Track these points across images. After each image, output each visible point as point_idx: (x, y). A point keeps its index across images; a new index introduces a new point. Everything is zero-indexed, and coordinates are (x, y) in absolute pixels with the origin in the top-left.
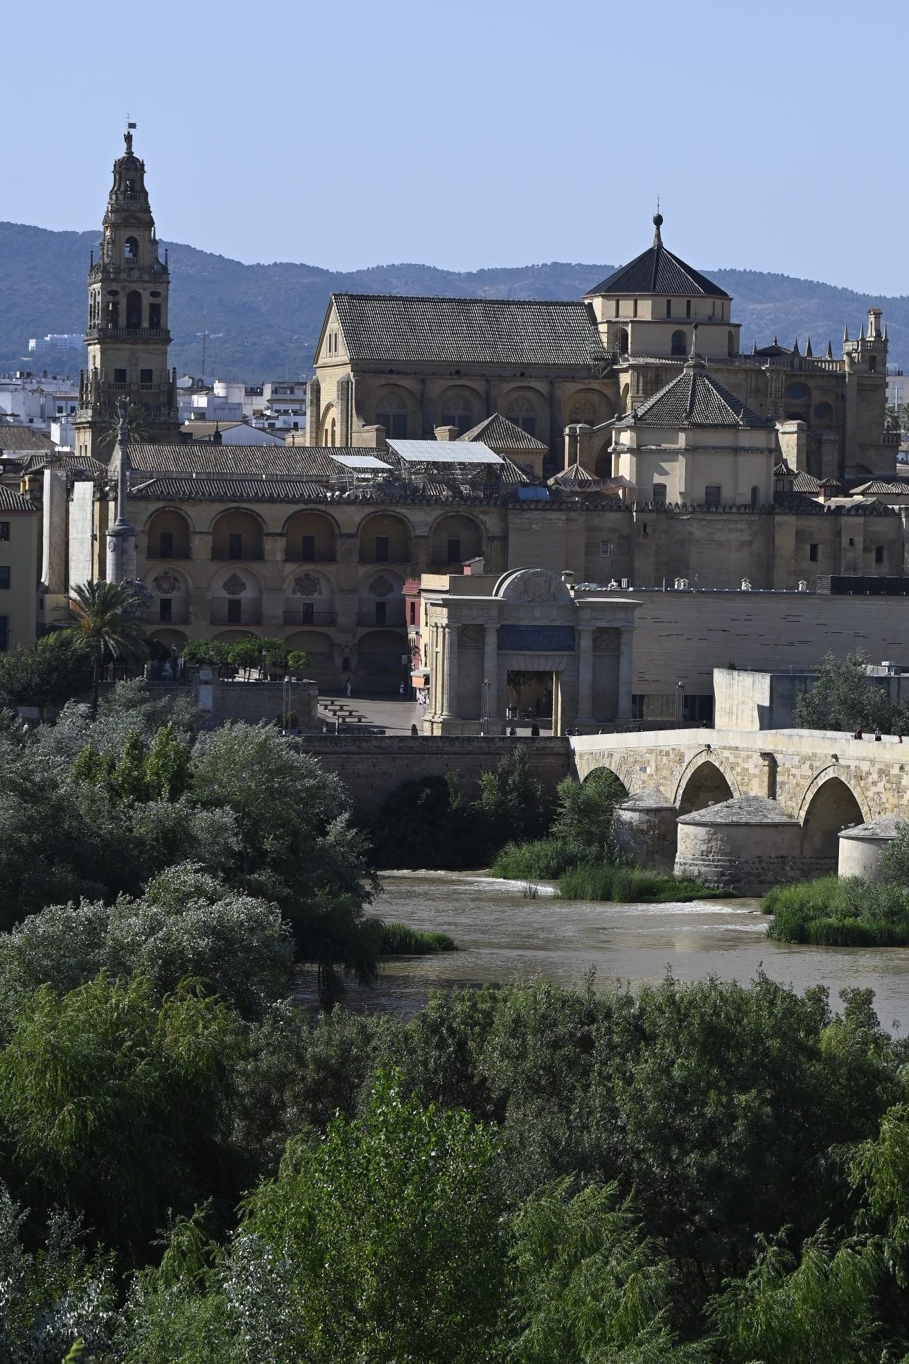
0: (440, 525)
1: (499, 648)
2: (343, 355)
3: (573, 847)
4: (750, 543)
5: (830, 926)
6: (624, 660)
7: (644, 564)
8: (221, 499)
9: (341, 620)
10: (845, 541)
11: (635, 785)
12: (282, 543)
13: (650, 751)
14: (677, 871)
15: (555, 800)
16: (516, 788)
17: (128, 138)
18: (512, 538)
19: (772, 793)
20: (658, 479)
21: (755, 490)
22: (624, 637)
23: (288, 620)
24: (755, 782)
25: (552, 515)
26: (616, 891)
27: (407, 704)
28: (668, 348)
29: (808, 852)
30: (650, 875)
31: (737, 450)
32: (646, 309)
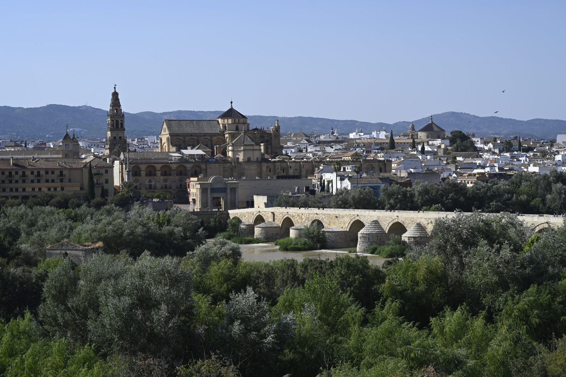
0: (193, 167)
1: (211, 192)
2: (167, 132)
3: (232, 233)
4: (257, 169)
5: (292, 247)
6: (237, 194)
7: (235, 174)
8: (147, 163)
9: (173, 188)
10: (276, 168)
11: (243, 220)
12: (160, 172)
13: (246, 213)
14: (255, 237)
15: (227, 224)
16: (218, 221)
17: (115, 88)
18: (208, 170)
19: (274, 221)
20: (237, 156)
21: (257, 158)
22: (237, 189)
23: (162, 188)
24: (270, 218)
25: (216, 165)
26: (243, 242)
27: (188, 205)
28: (235, 129)
29: (282, 232)
30: (249, 238)
31: (254, 150)
32: (230, 121)
